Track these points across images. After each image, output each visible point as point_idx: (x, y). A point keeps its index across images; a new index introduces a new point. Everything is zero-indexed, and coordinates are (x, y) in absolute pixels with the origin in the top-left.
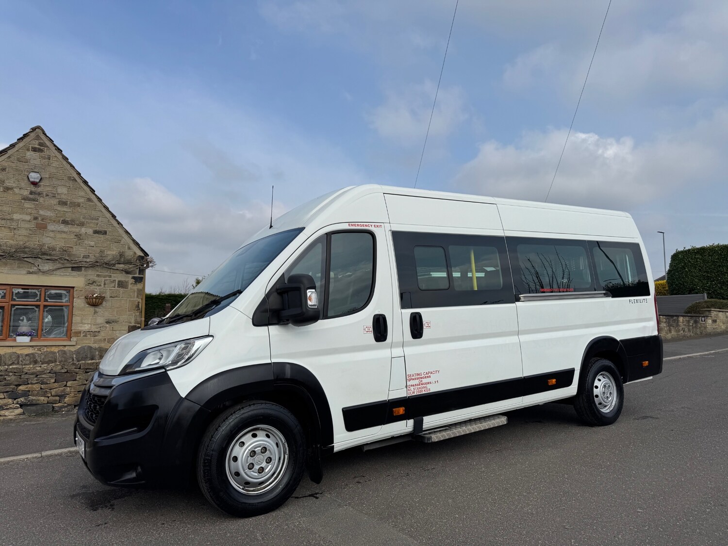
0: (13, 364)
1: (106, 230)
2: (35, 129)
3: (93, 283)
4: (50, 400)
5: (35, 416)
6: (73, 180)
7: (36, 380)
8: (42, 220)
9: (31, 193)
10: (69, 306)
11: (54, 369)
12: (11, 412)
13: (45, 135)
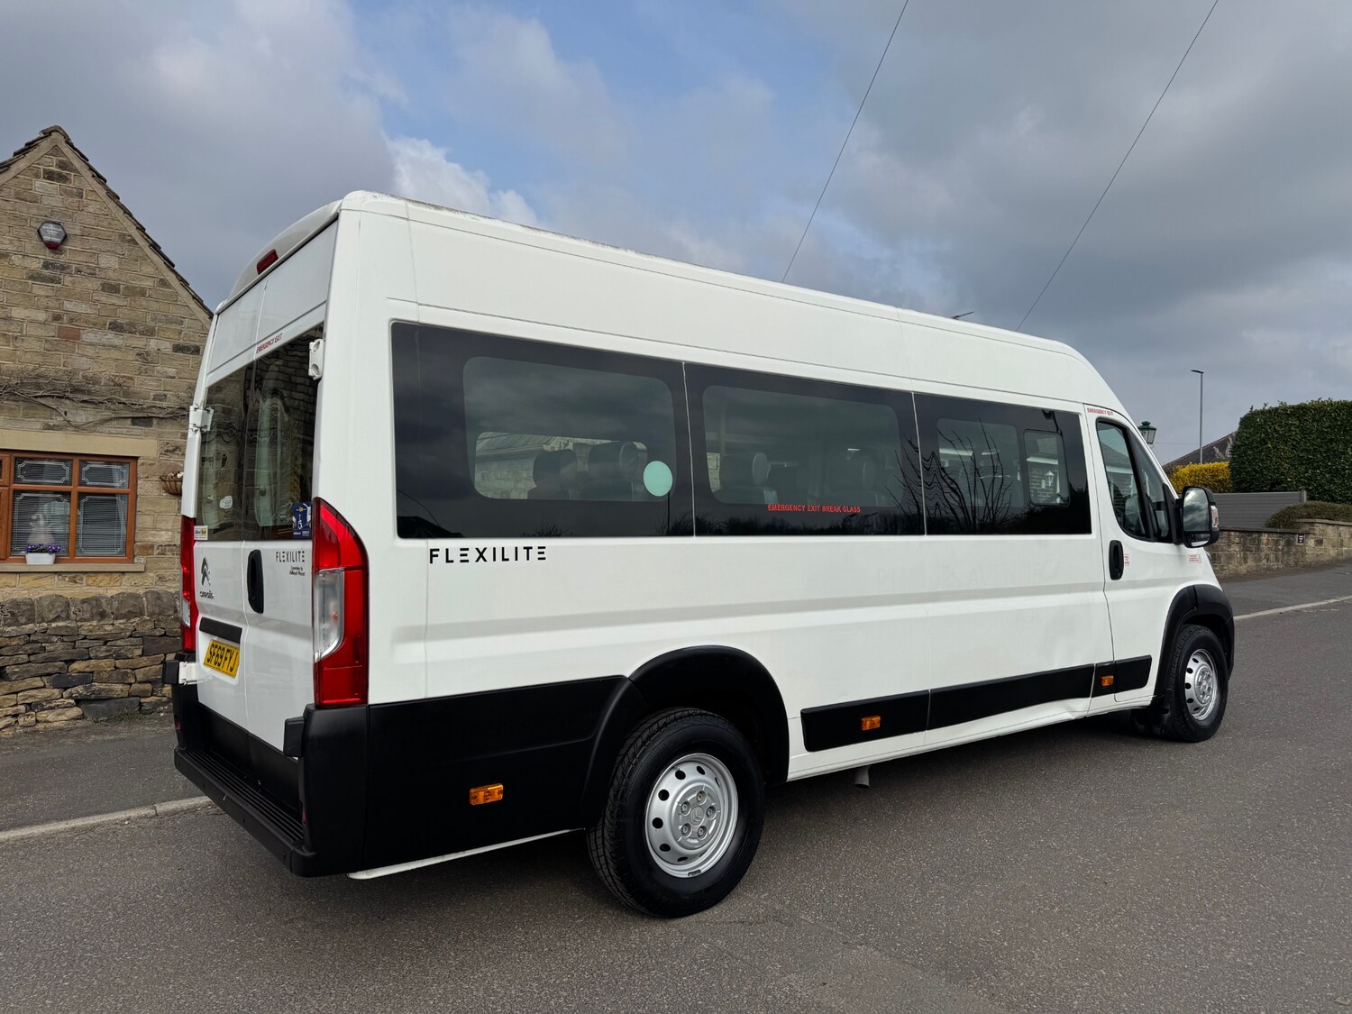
0: (57, 618)
1: (198, 344)
2: (50, 134)
3: (175, 450)
4: (134, 690)
5: (107, 721)
6: (129, 241)
7: (106, 651)
8: (71, 321)
9: (46, 265)
10: (128, 494)
11: (140, 629)
12: (59, 715)
13: (71, 145)
